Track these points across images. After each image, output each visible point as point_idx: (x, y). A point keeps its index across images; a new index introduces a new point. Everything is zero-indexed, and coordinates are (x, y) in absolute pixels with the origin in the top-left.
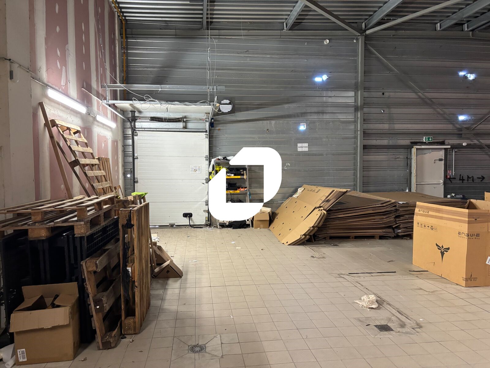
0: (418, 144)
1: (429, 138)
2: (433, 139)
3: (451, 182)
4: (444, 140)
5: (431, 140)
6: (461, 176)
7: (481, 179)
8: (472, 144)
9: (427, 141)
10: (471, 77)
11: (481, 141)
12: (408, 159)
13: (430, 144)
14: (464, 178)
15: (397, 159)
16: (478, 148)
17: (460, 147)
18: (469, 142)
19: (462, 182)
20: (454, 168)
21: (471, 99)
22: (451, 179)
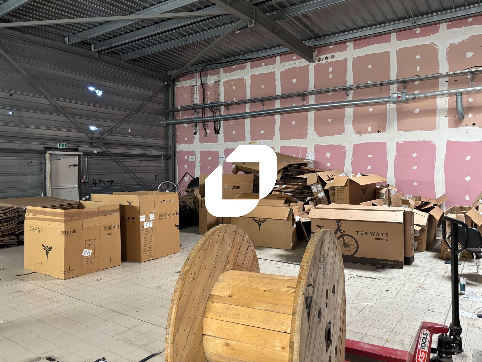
0: (52, 150)
1: (63, 145)
2: (67, 146)
3: (86, 186)
4: (77, 147)
5: (65, 147)
6: (94, 180)
7: (111, 183)
8: (102, 152)
9: (61, 148)
10: (100, 93)
11: (109, 149)
12: (42, 164)
13: (64, 150)
14: (96, 182)
15: (30, 164)
16: (108, 156)
17: (91, 154)
18: (100, 150)
19: (95, 185)
20: (88, 173)
21: (100, 112)
22: (85, 183)
